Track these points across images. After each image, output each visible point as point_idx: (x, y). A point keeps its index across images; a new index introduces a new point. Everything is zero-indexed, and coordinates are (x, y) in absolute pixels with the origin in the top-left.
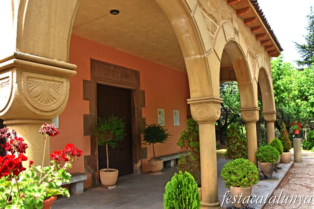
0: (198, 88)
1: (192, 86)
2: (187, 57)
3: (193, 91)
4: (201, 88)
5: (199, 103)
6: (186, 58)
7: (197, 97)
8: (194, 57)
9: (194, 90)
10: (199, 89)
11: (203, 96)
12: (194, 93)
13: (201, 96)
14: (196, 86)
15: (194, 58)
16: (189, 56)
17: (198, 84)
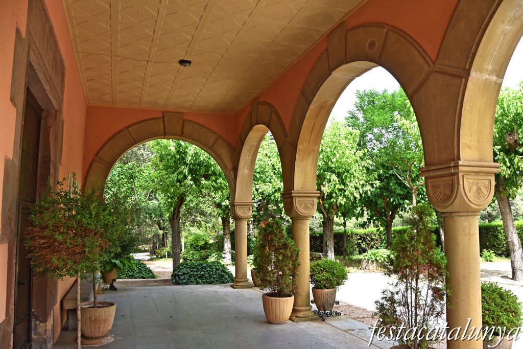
0: (474, 141)
1: (465, 135)
2: (476, 71)
3: (464, 144)
4: (479, 141)
5: (475, 172)
6: (474, 73)
7: (471, 158)
8: (487, 76)
9: (467, 144)
10: (476, 144)
11: (481, 160)
12: (466, 149)
13: (477, 159)
14: (471, 135)
15: (486, 78)
16: (481, 70)
17: (475, 133)
